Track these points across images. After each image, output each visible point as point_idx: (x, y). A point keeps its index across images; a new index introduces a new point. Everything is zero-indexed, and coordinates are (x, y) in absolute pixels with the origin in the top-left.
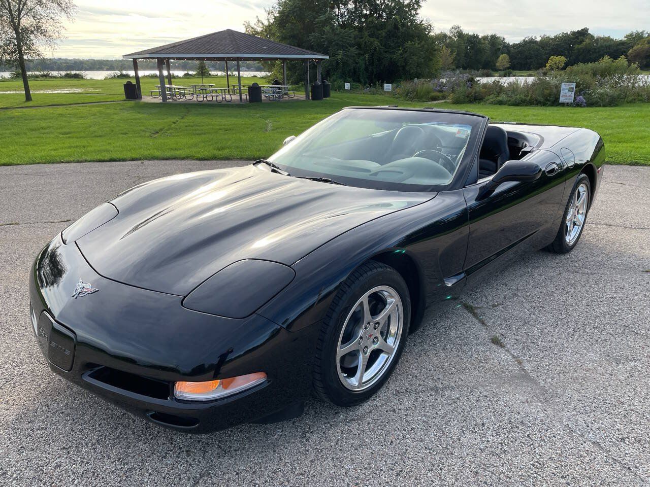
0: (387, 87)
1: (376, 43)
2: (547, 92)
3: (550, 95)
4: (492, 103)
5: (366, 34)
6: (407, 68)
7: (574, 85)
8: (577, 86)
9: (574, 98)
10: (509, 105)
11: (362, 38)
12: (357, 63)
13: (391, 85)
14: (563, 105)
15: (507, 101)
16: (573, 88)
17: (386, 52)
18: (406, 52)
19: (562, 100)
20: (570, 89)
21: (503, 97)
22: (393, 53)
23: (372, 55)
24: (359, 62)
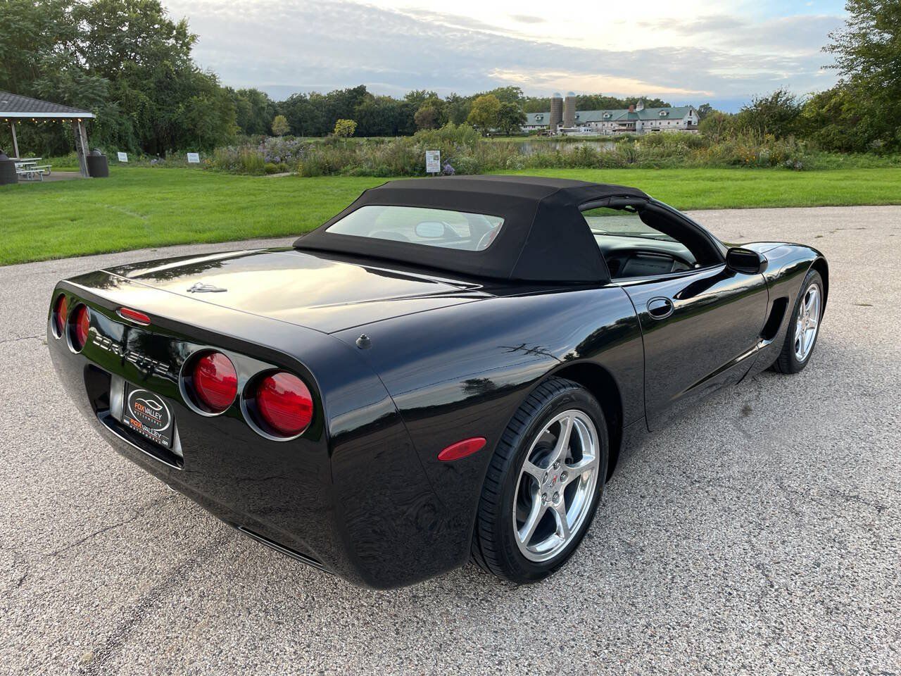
0: (193, 158)
1: (143, 97)
2: (413, 161)
3: (416, 165)
4: (353, 175)
5: (125, 83)
6: (199, 132)
7: (438, 153)
8: (441, 155)
9: (441, 166)
10: (375, 177)
11: (117, 89)
12: (120, 125)
13: (197, 154)
14: (430, 174)
15: (370, 172)
16: (437, 156)
17: (160, 109)
18: (192, 110)
19: (429, 169)
20: (435, 158)
21: (365, 168)
22: (171, 111)
23: (142, 113)
24: (124, 123)
